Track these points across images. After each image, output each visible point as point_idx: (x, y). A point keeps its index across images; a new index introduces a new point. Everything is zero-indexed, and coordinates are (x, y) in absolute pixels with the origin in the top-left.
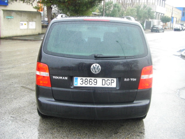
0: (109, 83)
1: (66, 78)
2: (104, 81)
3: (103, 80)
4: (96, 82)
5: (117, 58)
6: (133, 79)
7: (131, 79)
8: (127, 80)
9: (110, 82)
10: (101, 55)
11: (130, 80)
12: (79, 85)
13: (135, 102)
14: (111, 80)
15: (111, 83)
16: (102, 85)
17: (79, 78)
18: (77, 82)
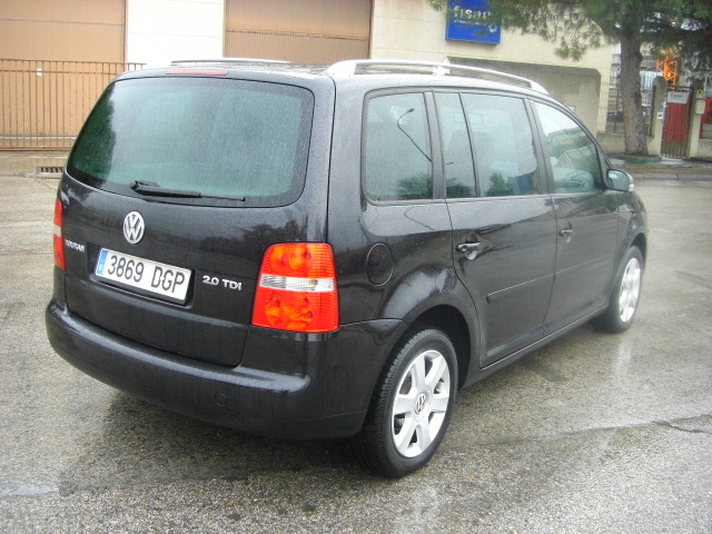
0: (170, 282)
1: (81, 248)
2: (158, 272)
3: (157, 268)
4: (141, 274)
5: (190, 201)
6: (232, 282)
7: (226, 281)
8: (213, 283)
9: (173, 278)
10: (155, 184)
11: (221, 283)
12: (105, 275)
13: (239, 369)
14: (178, 274)
15: (176, 282)
16: (153, 285)
17: (111, 253)
18: (103, 264)
